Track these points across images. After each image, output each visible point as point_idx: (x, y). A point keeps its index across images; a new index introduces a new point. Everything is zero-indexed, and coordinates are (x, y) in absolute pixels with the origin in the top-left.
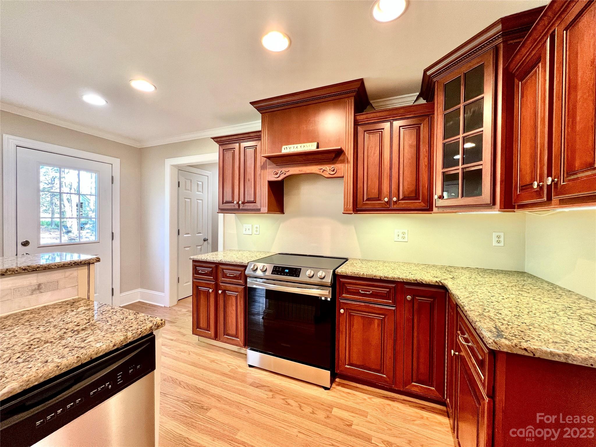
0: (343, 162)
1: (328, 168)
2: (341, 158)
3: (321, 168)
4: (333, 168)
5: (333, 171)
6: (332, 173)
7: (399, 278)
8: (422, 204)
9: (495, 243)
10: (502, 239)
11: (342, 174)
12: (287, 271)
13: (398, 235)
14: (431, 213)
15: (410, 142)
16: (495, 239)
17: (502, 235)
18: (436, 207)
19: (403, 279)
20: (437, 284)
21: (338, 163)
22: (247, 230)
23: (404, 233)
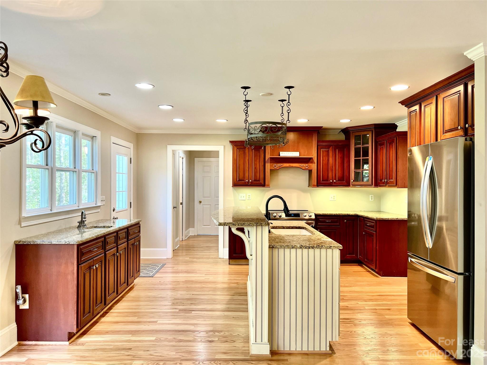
0: (312, 163)
1: (305, 165)
2: (311, 161)
3: (301, 165)
4: (307, 165)
5: (307, 167)
6: (307, 168)
7: (341, 214)
8: (346, 183)
9: (370, 200)
10: (373, 198)
11: (311, 168)
12: (293, 215)
13: (332, 198)
14: (349, 187)
15: (341, 156)
16: (370, 198)
17: (373, 196)
18: (352, 185)
19: (343, 214)
20: (355, 215)
21: (309, 163)
22: (242, 197)
23: (334, 196)
